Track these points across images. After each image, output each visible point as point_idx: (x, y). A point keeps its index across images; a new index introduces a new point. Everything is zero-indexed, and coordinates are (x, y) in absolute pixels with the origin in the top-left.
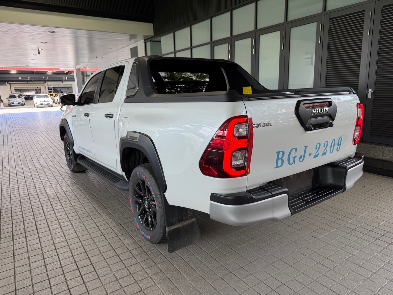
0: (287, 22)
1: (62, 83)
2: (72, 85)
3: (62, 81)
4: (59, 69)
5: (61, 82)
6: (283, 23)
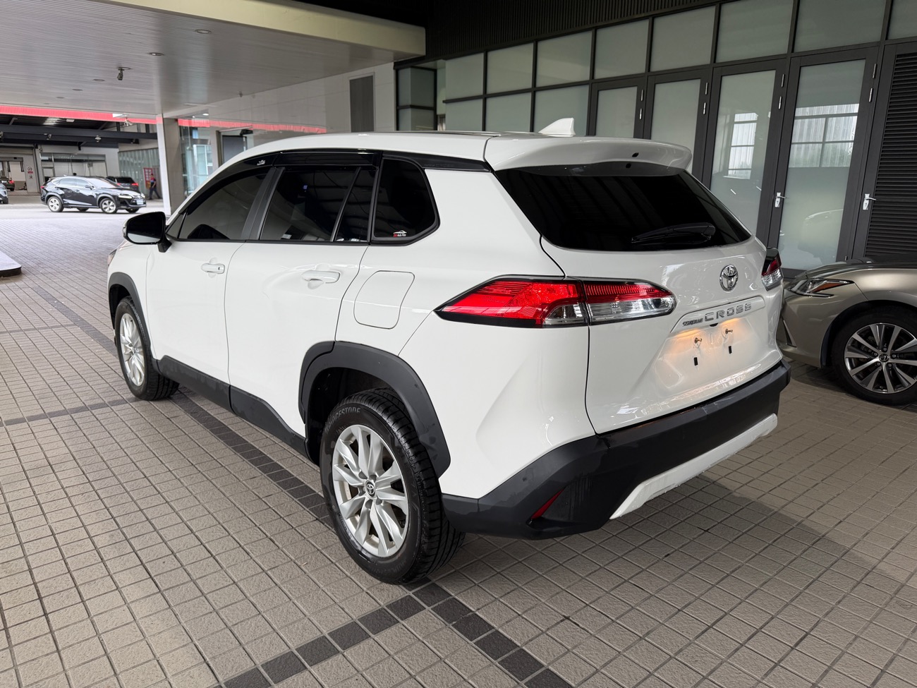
0: (793, 55)
6: (785, 54)
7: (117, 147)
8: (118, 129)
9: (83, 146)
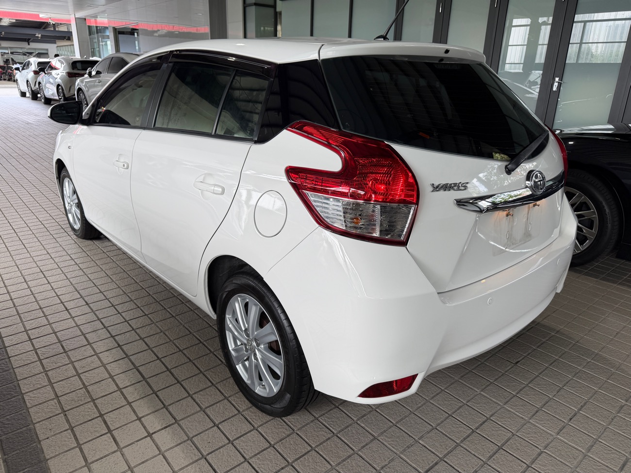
1: (29, 44)
2: (47, 50)
3: (28, 41)
4: (38, 15)
5: (27, 43)
7: (56, 43)
8: (55, 28)
9: (31, 42)
